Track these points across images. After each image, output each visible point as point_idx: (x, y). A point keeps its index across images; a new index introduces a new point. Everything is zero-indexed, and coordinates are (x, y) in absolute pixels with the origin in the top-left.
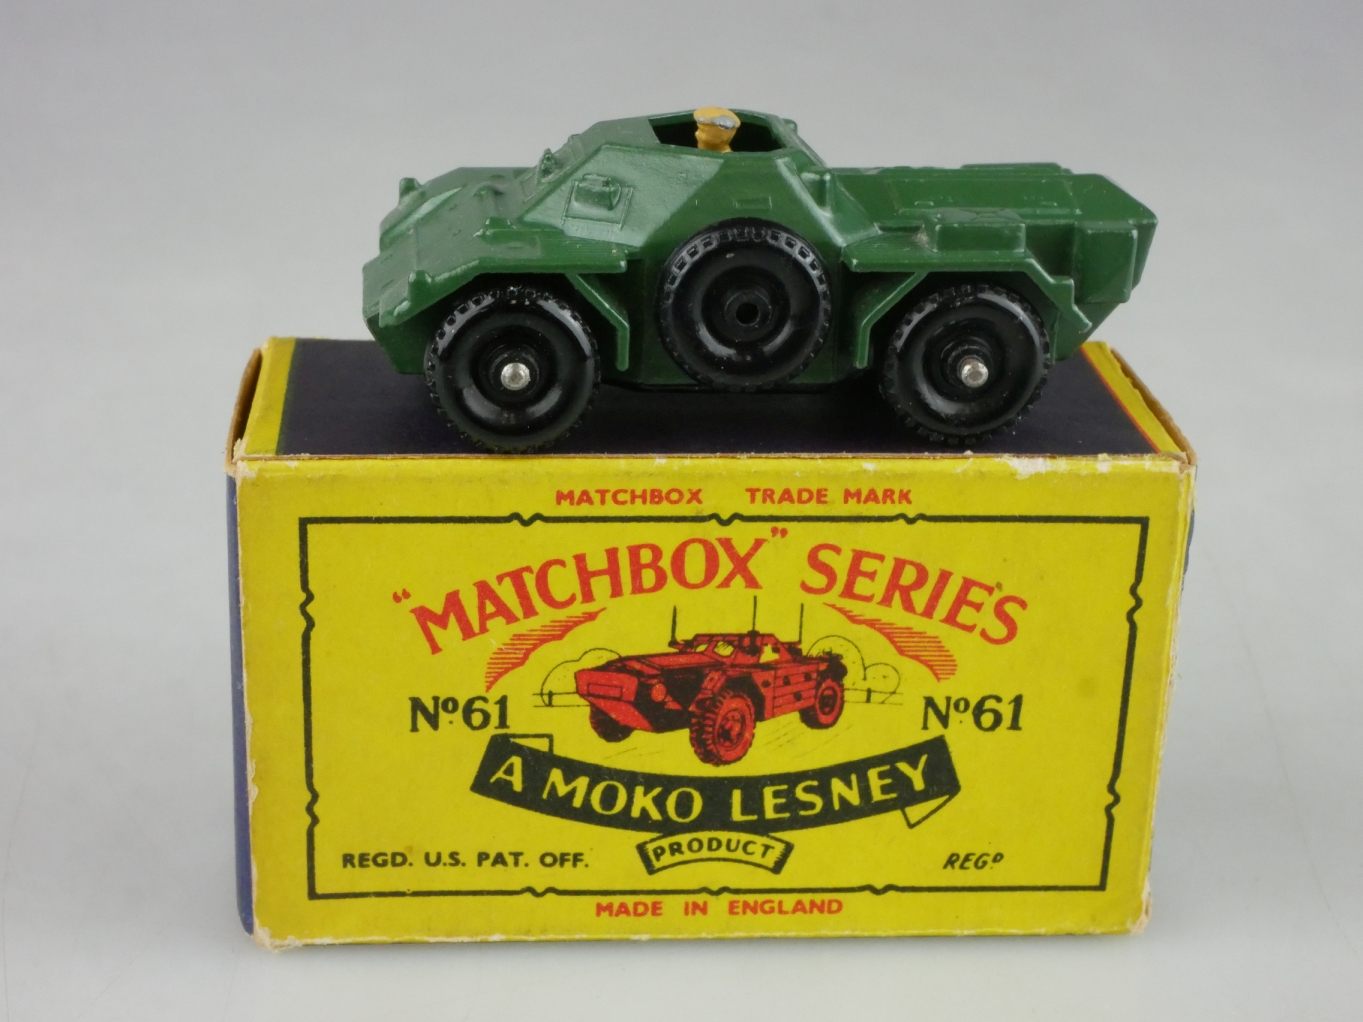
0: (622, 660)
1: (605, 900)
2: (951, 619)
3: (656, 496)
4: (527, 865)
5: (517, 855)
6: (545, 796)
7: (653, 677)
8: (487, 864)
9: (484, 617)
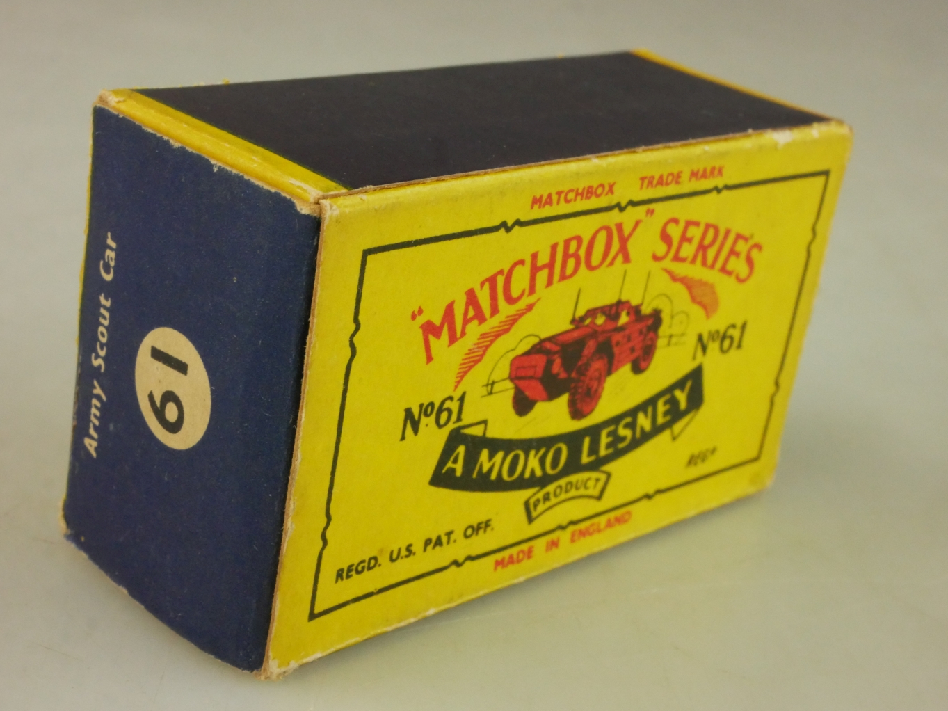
0: (542, 341)
1: (499, 556)
2: (723, 270)
3: (590, 192)
4: (455, 541)
5: (449, 534)
6: (474, 475)
7: (556, 353)
8: (430, 548)
9: (466, 321)
